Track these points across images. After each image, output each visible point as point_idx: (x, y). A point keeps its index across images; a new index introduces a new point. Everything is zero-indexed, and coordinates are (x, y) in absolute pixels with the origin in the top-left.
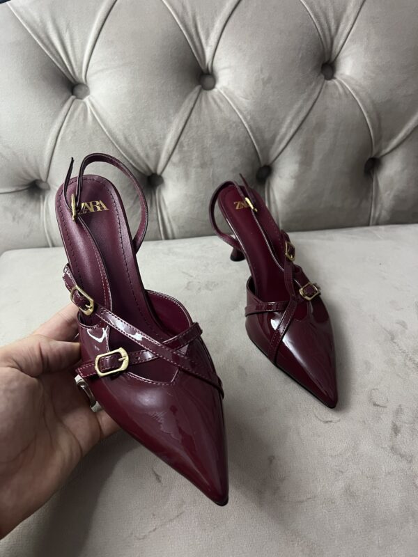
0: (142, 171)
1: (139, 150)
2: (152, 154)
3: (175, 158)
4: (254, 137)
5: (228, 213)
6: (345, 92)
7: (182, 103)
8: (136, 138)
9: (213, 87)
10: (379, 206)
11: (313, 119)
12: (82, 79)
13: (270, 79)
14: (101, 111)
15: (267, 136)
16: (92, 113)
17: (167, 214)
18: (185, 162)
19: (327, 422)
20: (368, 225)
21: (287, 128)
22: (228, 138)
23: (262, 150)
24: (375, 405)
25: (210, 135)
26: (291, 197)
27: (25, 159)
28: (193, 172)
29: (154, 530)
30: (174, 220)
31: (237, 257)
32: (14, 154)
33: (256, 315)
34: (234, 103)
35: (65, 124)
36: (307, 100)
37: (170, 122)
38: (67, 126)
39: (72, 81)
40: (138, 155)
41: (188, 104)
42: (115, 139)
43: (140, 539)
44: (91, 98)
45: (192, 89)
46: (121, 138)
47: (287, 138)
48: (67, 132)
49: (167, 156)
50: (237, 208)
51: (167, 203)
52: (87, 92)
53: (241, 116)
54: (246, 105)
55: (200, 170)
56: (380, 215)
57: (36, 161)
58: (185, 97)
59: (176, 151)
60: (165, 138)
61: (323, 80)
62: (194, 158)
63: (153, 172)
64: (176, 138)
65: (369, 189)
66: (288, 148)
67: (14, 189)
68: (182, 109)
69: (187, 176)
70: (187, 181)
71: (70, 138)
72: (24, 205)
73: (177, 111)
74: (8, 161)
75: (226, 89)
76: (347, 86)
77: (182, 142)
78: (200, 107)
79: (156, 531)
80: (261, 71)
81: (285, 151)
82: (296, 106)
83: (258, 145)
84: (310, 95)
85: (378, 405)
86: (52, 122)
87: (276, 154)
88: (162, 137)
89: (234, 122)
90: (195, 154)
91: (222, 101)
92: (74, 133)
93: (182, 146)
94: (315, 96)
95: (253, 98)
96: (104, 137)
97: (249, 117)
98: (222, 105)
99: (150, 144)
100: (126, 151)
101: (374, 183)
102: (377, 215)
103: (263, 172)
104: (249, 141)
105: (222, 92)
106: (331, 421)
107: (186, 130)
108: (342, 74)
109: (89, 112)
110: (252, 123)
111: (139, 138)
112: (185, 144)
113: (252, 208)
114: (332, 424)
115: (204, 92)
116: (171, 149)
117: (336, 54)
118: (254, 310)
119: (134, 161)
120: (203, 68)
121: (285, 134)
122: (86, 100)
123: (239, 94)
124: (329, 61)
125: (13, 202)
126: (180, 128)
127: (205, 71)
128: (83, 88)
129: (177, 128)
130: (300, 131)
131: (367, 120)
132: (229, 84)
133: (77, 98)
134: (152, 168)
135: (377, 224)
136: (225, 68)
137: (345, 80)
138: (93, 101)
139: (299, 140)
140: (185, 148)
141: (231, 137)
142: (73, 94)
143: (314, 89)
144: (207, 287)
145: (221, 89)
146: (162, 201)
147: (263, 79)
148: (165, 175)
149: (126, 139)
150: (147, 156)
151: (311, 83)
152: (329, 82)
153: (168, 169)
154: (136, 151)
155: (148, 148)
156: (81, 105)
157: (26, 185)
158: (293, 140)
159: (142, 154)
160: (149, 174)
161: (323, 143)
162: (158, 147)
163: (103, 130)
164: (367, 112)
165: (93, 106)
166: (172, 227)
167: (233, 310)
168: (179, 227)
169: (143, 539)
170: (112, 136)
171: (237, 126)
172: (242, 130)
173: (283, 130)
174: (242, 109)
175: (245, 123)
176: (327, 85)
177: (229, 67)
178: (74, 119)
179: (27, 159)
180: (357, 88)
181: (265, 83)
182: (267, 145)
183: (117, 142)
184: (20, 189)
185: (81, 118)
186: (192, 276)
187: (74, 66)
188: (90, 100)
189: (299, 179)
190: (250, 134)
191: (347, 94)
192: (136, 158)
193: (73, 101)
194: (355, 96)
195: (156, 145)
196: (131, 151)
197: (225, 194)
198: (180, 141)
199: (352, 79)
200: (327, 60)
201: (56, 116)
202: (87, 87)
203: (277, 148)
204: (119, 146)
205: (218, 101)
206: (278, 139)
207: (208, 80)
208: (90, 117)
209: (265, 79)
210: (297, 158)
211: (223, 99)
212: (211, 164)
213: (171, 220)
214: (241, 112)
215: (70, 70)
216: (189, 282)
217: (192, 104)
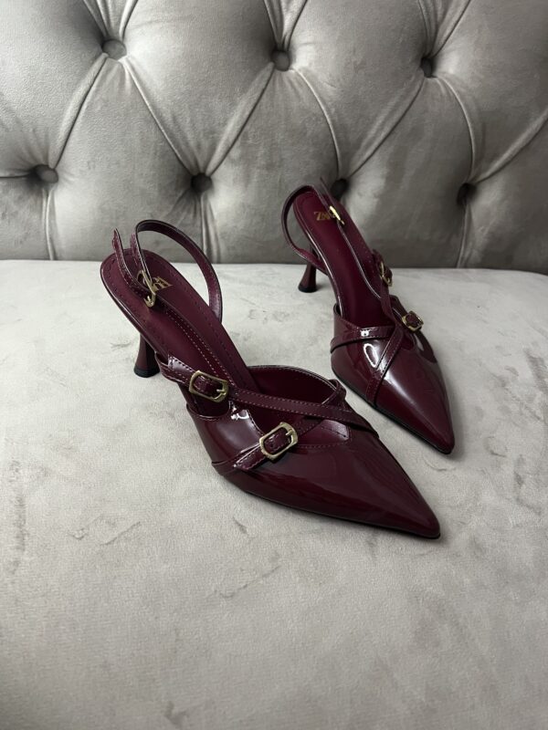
0: (187, 167)
1: (190, 136)
2: (206, 144)
3: (235, 153)
4: (337, 137)
6: (448, 93)
7: (252, 80)
8: (188, 120)
9: (287, 68)
10: (470, 244)
11: (409, 123)
12: (118, 33)
13: (363, 63)
14: (144, 78)
15: (352, 138)
16: (131, 79)
17: (215, 228)
18: (247, 160)
19: (441, 470)
20: (455, 266)
21: (377, 131)
22: (305, 134)
23: (343, 155)
24: (493, 453)
25: (283, 126)
26: (373, 220)
27: (31, 130)
28: (256, 175)
29: (245, 587)
30: (223, 238)
31: (309, 286)
32: (18, 121)
33: (345, 347)
34: (317, 92)
35: (94, 88)
36: (404, 97)
37: (233, 104)
38: (97, 91)
39: (105, 34)
40: (187, 144)
41: (259, 83)
42: (160, 117)
43: (227, 597)
44: (130, 59)
45: (266, 64)
46: (168, 117)
47: (376, 144)
48: (96, 99)
49: (225, 149)
50: (318, 219)
51: (215, 214)
52: (122, 52)
53: (323, 108)
54: (331, 94)
55: (265, 172)
56: (470, 255)
57: (47, 136)
58: (256, 73)
59: (238, 143)
60: (225, 124)
61: (422, 75)
62: (259, 155)
63: (202, 170)
64: (241, 125)
65: (461, 222)
66: (375, 157)
67: (7, 174)
68: (251, 90)
69: (247, 179)
70: (246, 186)
71: (99, 108)
72: (20, 198)
73: (244, 91)
74: (7, 130)
75: (306, 71)
76: (452, 88)
77: (246, 133)
78: (274, 89)
79: (247, 589)
80: (354, 51)
81: (371, 159)
82: (392, 103)
83: (340, 149)
84: (408, 92)
85: (497, 454)
86: (77, 84)
87: (359, 163)
88: (221, 122)
89: (314, 115)
90: (262, 151)
91: (299, 84)
92: (106, 102)
93: (246, 138)
94: (413, 93)
95: (341, 85)
96: (147, 113)
97: (333, 110)
98: (300, 91)
99: (204, 130)
100: (171, 136)
101: (466, 216)
102: (467, 255)
103: (341, 186)
104: (331, 142)
105: (301, 74)
106: (445, 470)
107: (253, 117)
108: (444, 73)
109: (127, 77)
110: (336, 118)
111: (192, 121)
112: (250, 135)
114: (446, 473)
115: (277, 72)
116: (231, 140)
117: (440, 46)
118: (342, 341)
119: (180, 151)
120: (277, 41)
121: (374, 138)
122: (123, 60)
123: (323, 78)
124: (429, 54)
125: (5, 192)
126: (247, 113)
127: (279, 46)
128: (118, 46)
129: (243, 113)
130: (392, 136)
131: (471, 131)
132: (310, 64)
133: (110, 56)
134: (201, 164)
135: (466, 266)
136: (306, 44)
137: (446, 78)
138: (134, 63)
139: (389, 149)
140: (250, 142)
141: (309, 133)
142: (104, 51)
143: (413, 85)
144: (275, 317)
145: (300, 70)
146: (208, 207)
147: (355, 63)
148: (216, 176)
149: (174, 119)
150: (199, 146)
151: (409, 78)
152: (429, 80)
153: (223, 167)
154: (184, 138)
155: (201, 135)
156: (116, 67)
157: (24, 171)
158: (382, 146)
159: (192, 143)
160: (195, 174)
161: (417, 155)
162: (216, 135)
163: (145, 104)
164: (472, 122)
165: (133, 69)
166: (219, 246)
167: (311, 345)
168: (228, 249)
169: (232, 596)
170: (156, 114)
171: (317, 119)
172: (323, 125)
173: (372, 132)
174: (326, 98)
175: (327, 117)
176: (427, 83)
177: (313, 43)
178: (107, 83)
179: (34, 131)
180: (463, 90)
181: (357, 68)
182: (350, 149)
183: (162, 122)
184: (16, 174)
185: (117, 83)
186: (253, 304)
187: (111, 13)
188: (129, 62)
189: (384, 198)
190: (333, 132)
191: (451, 97)
192: (183, 147)
193: (105, 59)
194: (459, 100)
195: (213, 132)
196: (178, 137)
197: (303, 200)
198: (244, 130)
199: (457, 78)
200: (427, 53)
201: (82, 75)
202: (124, 46)
203: (362, 155)
204: (164, 128)
205: (296, 84)
206: (364, 144)
207: (282, 59)
208: (128, 84)
209: (358, 63)
210: (385, 171)
211: (302, 83)
212: (279, 166)
213: (219, 237)
214: (324, 103)
215: (104, 18)
216: (252, 311)
217: (264, 84)
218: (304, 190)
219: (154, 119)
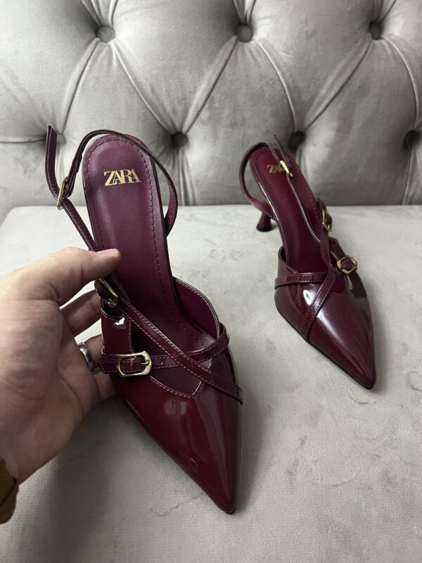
0: (166, 128)
1: (166, 103)
2: (180, 109)
3: (204, 115)
4: (292, 98)
5: (260, 176)
6: (393, 53)
7: (217, 53)
8: (164, 90)
9: (250, 39)
10: (415, 184)
11: (356, 82)
12: (108, 20)
13: (314, 32)
14: (127, 57)
15: (305, 97)
16: (117, 59)
17: (190, 177)
18: (214, 120)
19: (362, 403)
20: (400, 203)
21: (326, 91)
22: (264, 96)
23: (297, 113)
24: (413, 388)
25: (244, 91)
26: (324, 167)
27: (41, 105)
28: (222, 132)
29: (177, 507)
30: (197, 184)
31: (264, 226)
32: (30, 99)
33: (287, 287)
34: (274, 59)
35: (87, 69)
36: (352, 59)
37: (201, 75)
38: (90, 70)
39: (97, 22)
40: (164, 110)
41: (223, 55)
42: (141, 89)
43: (161, 516)
44: (117, 42)
45: (228, 38)
46: (147, 89)
47: (327, 101)
48: (90, 77)
49: (196, 112)
50: (270, 172)
51: (190, 165)
52: (112, 36)
53: (279, 73)
54: (286, 60)
55: (229, 130)
56: (414, 194)
57: (53, 109)
58: (220, 47)
59: (206, 107)
60: (195, 91)
61: (370, 39)
62: (224, 115)
63: (179, 130)
64: (207, 93)
65: (406, 164)
66: (327, 113)
67: (27, 139)
68: (217, 60)
69: (215, 136)
70: (214, 142)
71: (92, 84)
72: (37, 158)
73: (210, 62)
74: (23, 106)
75: (264, 41)
76: (397, 49)
77: (213, 98)
78: (236, 59)
79: (179, 509)
80: (306, 22)
81: (322, 115)
82: (340, 65)
83: (295, 107)
84: (356, 53)
85: (417, 389)
86: (74, 65)
87: (312, 119)
88: (192, 90)
89: (271, 79)
90: (227, 112)
91: (259, 54)
92: (97, 79)
93: (213, 102)
94: (361, 55)
95: (294, 52)
96: (130, 86)
97: (287, 75)
98: (259, 59)
99: (178, 97)
100: (151, 104)
101: (412, 159)
102: (411, 194)
103: (296, 139)
104: (286, 102)
105: (260, 45)
106: (367, 403)
107: (218, 85)
108: (390, 35)
109: (114, 57)
110: (290, 81)
111: (167, 90)
112: (216, 100)
113: (288, 172)
114: (368, 405)
115: (240, 43)
116: (200, 105)
117: (386, 11)
118: (285, 281)
119: (159, 116)
120: (240, 17)
121: (325, 96)
122: (111, 43)
123: (279, 47)
124: (377, 19)
125: (26, 154)
126: (213, 82)
127: (243, 21)
128: (108, 30)
129: (210, 81)
130: (341, 94)
131: (415, 86)
132: (268, 36)
133: (102, 41)
134: (177, 125)
135: (410, 203)
136: (265, 18)
137: (394, 41)
138: (120, 45)
139: (339, 105)
140: (216, 105)
141: (267, 95)
142: (97, 36)
143: (360, 48)
144: (232, 256)
145: (259, 41)
146: (185, 164)
147: (307, 32)
148: (190, 134)
149: (153, 90)
150: (174, 111)
151: (357, 41)
152: (376, 42)
153: (195, 126)
154: (162, 104)
155: (176, 102)
156: (106, 49)
157: (39, 136)
158: (332, 104)
159: (169, 109)
160: (173, 132)
161: (364, 110)
162: (187, 101)
163: (128, 78)
164: (415, 77)
165: (119, 50)
166: (194, 192)
167: (260, 281)
168: (202, 193)
169: (165, 515)
170: (138, 86)
171: (274, 84)
172: (279, 88)
173: (323, 92)
174: (282, 65)
175: (282, 80)
176: (374, 45)
177: (271, 17)
178: (98, 64)
179: (43, 105)
180: (407, 50)
181: (309, 36)
182: (304, 107)
183: (143, 93)
184: (34, 139)
185: (105, 63)
186: (216, 244)
187: (101, 5)
188: (116, 44)
189: (335, 148)
190: (288, 93)
191: (395, 56)
192: (161, 112)
193: (97, 43)
194: (403, 59)
195: (185, 99)
196: (156, 104)
197: (258, 156)
198: (211, 97)
199: (401, 39)
200: (375, 18)
201: (78, 57)
202: (112, 29)
203: (314, 112)
204: (145, 98)
205: (255, 54)
206: (316, 102)
207: (245, 31)
208: (115, 63)
209: (310, 32)
210: (335, 124)
211: (260, 53)
212: (241, 125)
213: (194, 184)
214: (280, 69)
215: (96, 9)
216: (213, 251)
217: (226, 56)
218: (260, 146)
219: (136, 90)
